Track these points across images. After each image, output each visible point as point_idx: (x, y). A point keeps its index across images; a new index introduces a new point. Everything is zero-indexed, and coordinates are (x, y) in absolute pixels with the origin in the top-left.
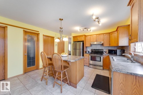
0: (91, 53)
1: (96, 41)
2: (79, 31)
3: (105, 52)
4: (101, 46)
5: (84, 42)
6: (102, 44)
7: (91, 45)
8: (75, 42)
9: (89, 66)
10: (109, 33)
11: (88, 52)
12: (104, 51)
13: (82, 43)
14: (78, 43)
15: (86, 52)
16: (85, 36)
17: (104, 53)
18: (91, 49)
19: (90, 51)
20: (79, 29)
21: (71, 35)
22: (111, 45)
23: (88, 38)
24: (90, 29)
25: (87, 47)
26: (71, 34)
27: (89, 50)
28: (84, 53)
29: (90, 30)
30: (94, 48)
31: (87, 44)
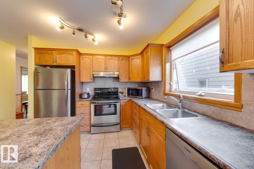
0: (94, 98)
1: (106, 70)
2: (59, 30)
3: (121, 93)
4: (114, 81)
5: (76, 70)
6: (116, 76)
7: (94, 77)
8: (45, 66)
9: (89, 132)
10: (129, 57)
11: (86, 96)
12: (120, 90)
13: (69, 71)
14: (55, 71)
15: (81, 96)
16: (80, 54)
17: (120, 95)
18: (92, 88)
19: (92, 93)
20: (60, 25)
21: (25, 41)
22: (131, 80)
23: (85, 60)
24: (92, 37)
25: (82, 83)
26: (27, 38)
27: (89, 89)
28: (77, 99)
29: (93, 40)
30: (100, 84)
31: (84, 75)
